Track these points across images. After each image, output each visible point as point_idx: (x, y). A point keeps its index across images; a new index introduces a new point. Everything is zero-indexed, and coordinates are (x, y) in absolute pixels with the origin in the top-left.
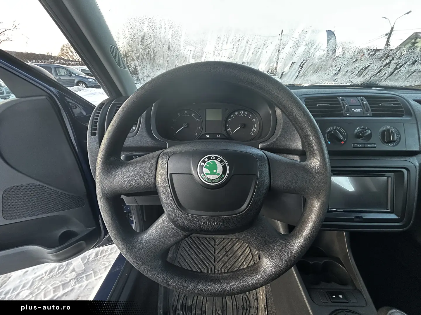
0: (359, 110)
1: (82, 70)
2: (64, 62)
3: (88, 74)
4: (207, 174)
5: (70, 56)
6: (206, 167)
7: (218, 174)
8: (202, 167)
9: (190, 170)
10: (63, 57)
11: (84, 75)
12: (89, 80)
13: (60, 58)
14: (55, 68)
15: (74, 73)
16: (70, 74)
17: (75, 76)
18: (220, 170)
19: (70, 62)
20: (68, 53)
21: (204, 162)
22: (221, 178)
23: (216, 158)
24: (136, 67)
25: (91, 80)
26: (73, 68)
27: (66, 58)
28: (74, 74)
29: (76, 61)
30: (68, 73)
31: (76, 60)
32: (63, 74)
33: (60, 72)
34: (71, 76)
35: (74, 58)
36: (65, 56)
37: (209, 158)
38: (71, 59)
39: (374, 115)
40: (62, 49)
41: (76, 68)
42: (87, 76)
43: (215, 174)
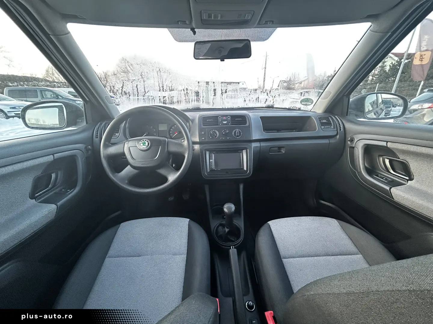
0: (225, 122)
1: (69, 93)
2: (48, 83)
3: (75, 96)
4: (142, 146)
5: (56, 78)
6: (142, 144)
7: (146, 146)
8: (140, 143)
9: (136, 145)
10: (48, 79)
11: (72, 97)
12: (76, 102)
13: (45, 79)
14: (41, 91)
15: (62, 95)
16: (56, 96)
17: (63, 98)
18: (147, 144)
19: (55, 84)
20: (53, 74)
21: (141, 142)
22: (147, 147)
23: (146, 140)
24: (119, 102)
25: (79, 102)
26: (60, 90)
27: (51, 80)
28: (60, 96)
29: (62, 83)
30: (55, 95)
31: (62, 81)
32: (49, 97)
33: (46, 95)
34: (58, 98)
35: (60, 80)
36: (50, 78)
37: (143, 141)
38: (56, 81)
39: (232, 124)
40: (47, 71)
41: (63, 90)
42: (75, 98)
43: (145, 145)
